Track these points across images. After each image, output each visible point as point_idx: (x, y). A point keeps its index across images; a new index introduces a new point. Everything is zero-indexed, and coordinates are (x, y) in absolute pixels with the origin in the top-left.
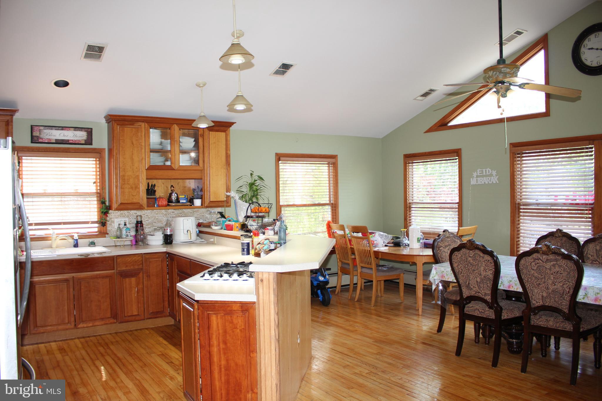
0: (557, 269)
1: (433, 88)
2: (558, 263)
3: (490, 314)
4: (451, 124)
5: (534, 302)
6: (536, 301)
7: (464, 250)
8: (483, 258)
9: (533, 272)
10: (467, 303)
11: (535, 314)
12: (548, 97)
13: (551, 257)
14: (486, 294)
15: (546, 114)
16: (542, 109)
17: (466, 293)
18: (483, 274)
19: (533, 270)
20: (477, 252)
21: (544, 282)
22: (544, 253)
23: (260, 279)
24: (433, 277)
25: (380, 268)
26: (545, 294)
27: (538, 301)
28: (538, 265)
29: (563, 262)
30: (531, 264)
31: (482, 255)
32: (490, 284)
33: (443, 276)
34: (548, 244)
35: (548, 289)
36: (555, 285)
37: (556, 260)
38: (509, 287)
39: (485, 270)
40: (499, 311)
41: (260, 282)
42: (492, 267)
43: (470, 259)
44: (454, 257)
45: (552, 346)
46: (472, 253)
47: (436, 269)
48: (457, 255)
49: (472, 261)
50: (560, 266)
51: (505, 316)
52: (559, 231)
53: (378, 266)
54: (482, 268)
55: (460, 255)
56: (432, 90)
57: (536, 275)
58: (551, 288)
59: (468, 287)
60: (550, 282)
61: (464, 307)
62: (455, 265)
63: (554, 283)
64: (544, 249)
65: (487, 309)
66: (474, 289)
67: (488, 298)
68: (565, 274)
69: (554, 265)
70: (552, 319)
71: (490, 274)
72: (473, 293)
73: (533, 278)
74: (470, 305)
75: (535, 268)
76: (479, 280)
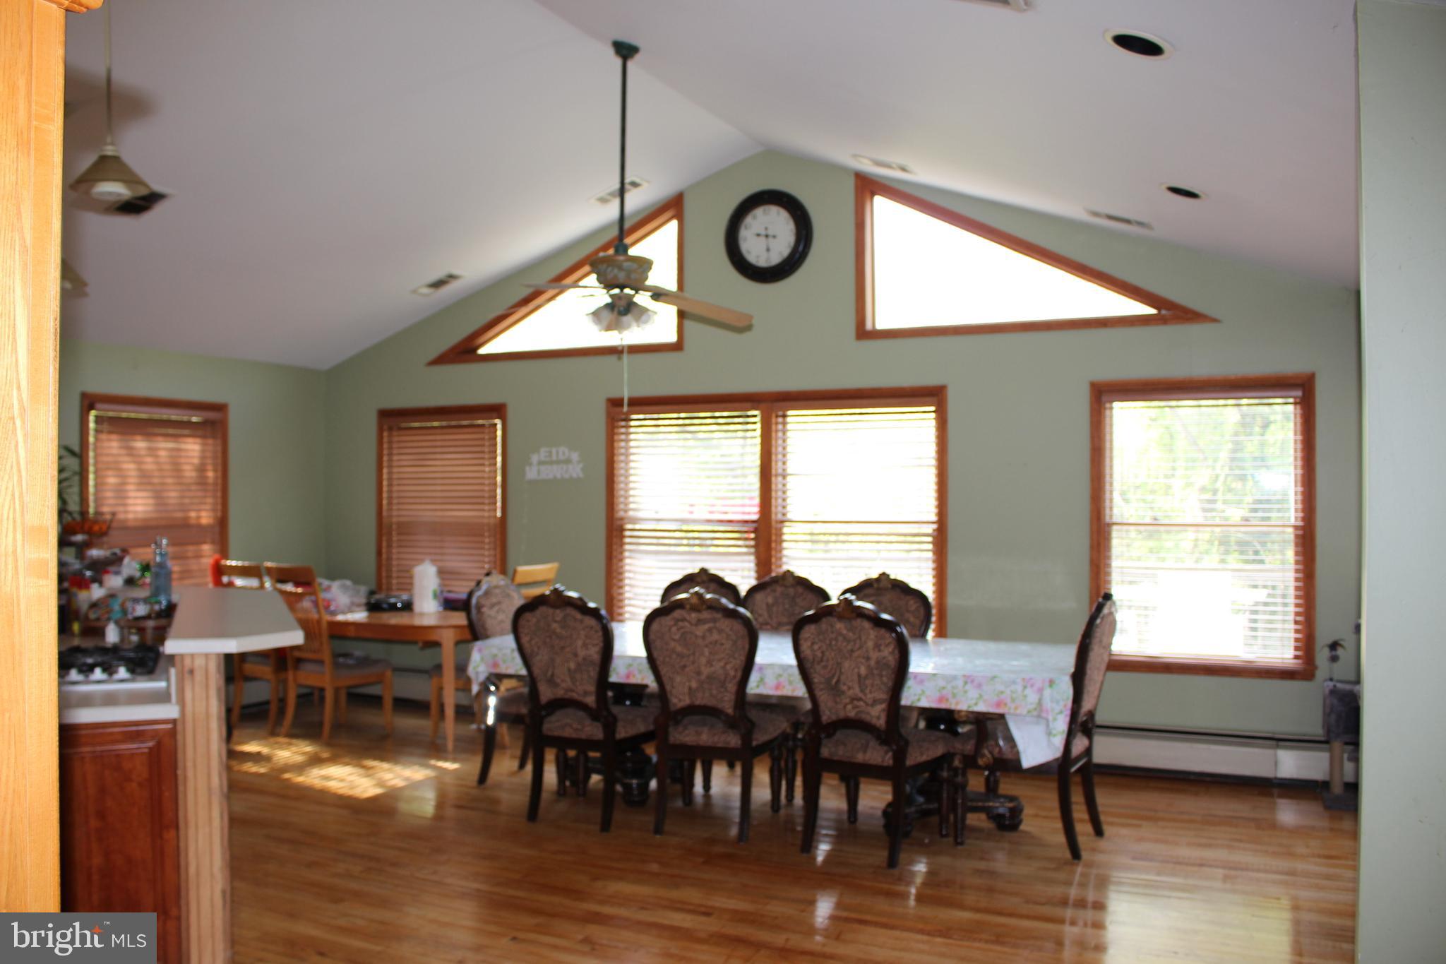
0: (715, 636)
1: (455, 272)
2: (718, 625)
3: (595, 731)
4: (482, 351)
5: (674, 700)
6: (679, 699)
7: (543, 610)
8: (581, 621)
9: (673, 644)
10: (549, 715)
11: (677, 723)
13: (706, 615)
14: (586, 693)
15: (677, 347)
16: (672, 337)
17: (546, 694)
18: (582, 653)
19: (674, 640)
20: (570, 611)
21: (693, 663)
22: (694, 609)
23: (186, 669)
24: (475, 668)
25: (341, 660)
26: (694, 685)
27: (681, 697)
28: (682, 630)
29: (725, 624)
30: (669, 630)
31: (579, 616)
32: (594, 673)
33: (495, 665)
34: (702, 591)
35: (699, 673)
36: (712, 665)
37: (714, 620)
38: (628, 676)
39: (585, 646)
40: (610, 725)
41: (187, 676)
42: (598, 638)
43: (555, 626)
44: (522, 622)
45: (698, 788)
46: (559, 614)
47: (480, 650)
48: (530, 619)
49: (558, 630)
50: (720, 631)
51: (622, 733)
52: (704, 571)
53: (336, 656)
54: (580, 643)
55: (534, 620)
56: (452, 277)
57: (679, 649)
58: (706, 671)
59: (551, 682)
60: (703, 660)
61: (541, 723)
62: (525, 640)
63: (709, 663)
64: (695, 600)
65: (588, 722)
66: (564, 685)
67: (591, 700)
68: (728, 645)
69: (710, 630)
70: (706, 730)
71: (594, 652)
72: (560, 693)
73: (674, 656)
74: (553, 718)
75: (677, 637)
76: (572, 665)
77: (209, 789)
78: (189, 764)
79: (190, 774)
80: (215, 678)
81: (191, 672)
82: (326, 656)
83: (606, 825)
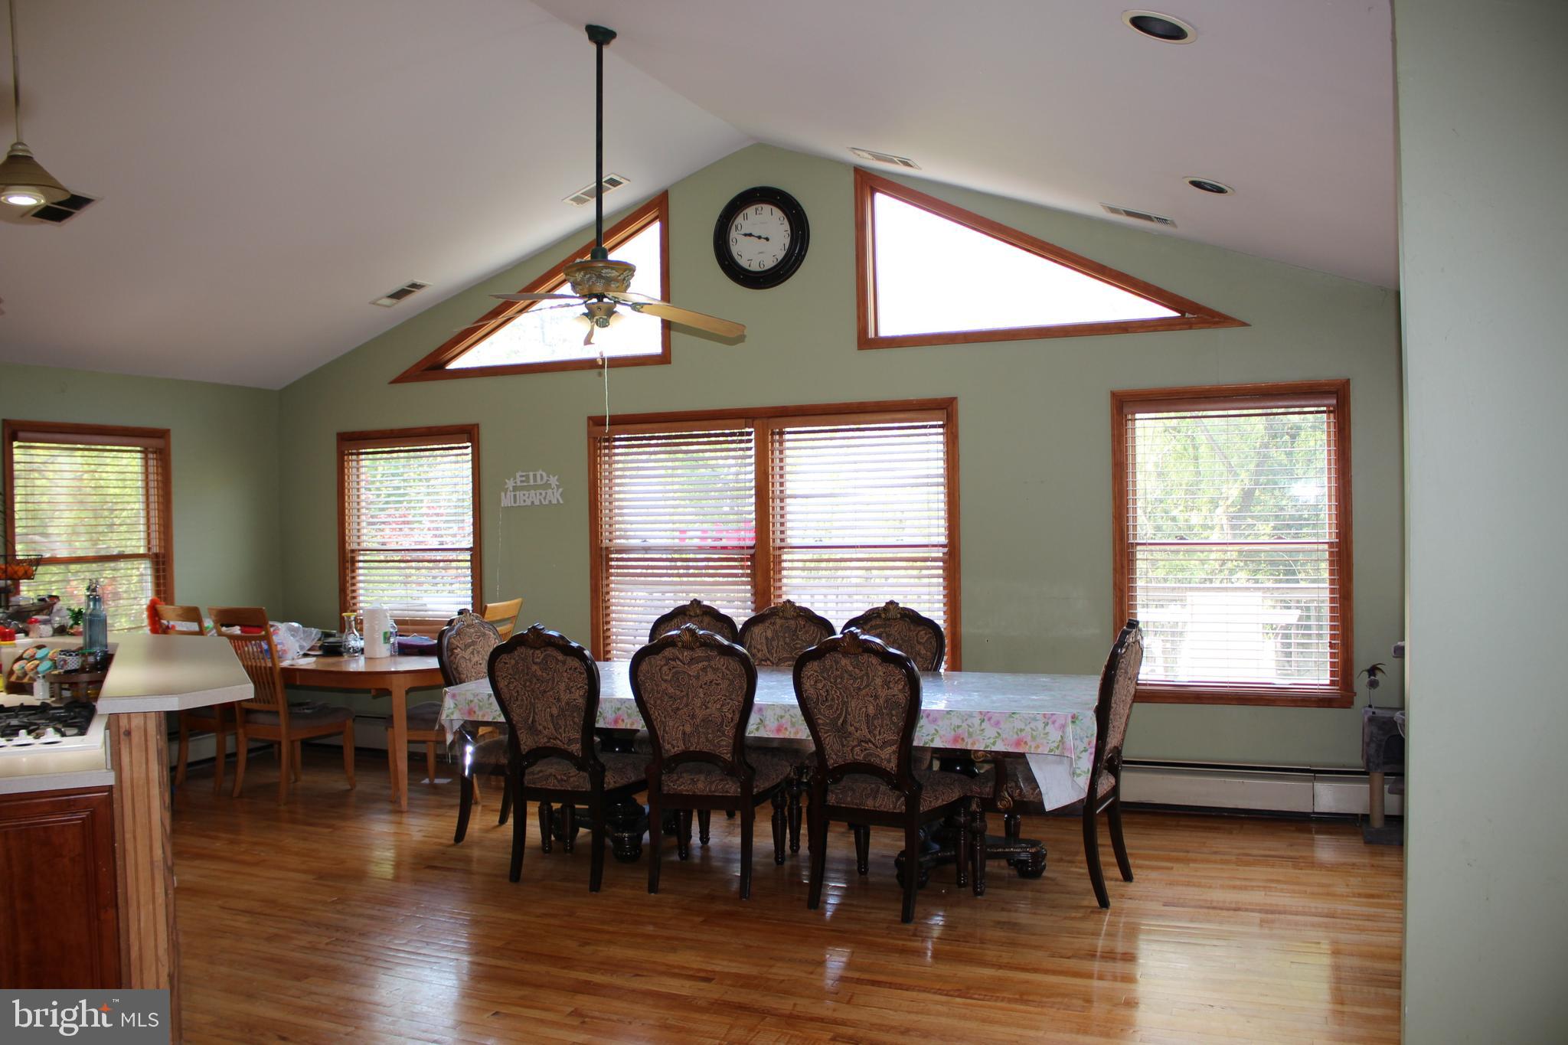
0: (710, 676)
1: (419, 281)
2: (712, 663)
3: (580, 781)
4: (452, 366)
5: (667, 747)
6: (673, 744)
7: (521, 650)
8: (564, 663)
9: (664, 685)
10: (531, 765)
11: (671, 771)
12: (667, 326)
13: (699, 653)
14: (570, 741)
15: (664, 359)
16: (655, 347)
17: (527, 742)
18: (565, 697)
19: (666, 681)
20: (551, 651)
21: (687, 705)
22: (686, 647)
23: (122, 730)
24: (447, 716)
25: (296, 710)
26: (688, 729)
27: (674, 742)
28: (674, 670)
29: (720, 662)
30: (660, 670)
31: (561, 657)
32: (579, 719)
33: (471, 712)
34: (693, 626)
35: (693, 717)
36: (707, 708)
37: (708, 659)
38: (616, 721)
39: (568, 689)
40: (597, 775)
41: (122, 737)
42: (582, 681)
43: (535, 667)
44: (499, 665)
45: (696, 839)
46: (539, 655)
47: (454, 696)
48: (507, 661)
49: (539, 673)
50: (715, 670)
51: (611, 781)
52: (696, 603)
53: (291, 705)
54: (562, 686)
55: (513, 662)
56: (416, 286)
57: (671, 690)
58: (700, 714)
59: (532, 729)
60: (698, 702)
61: (523, 775)
62: (502, 684)
63: (705, 705)
64: (687, 637)
65: (573, 771)
66: (546, 732)
67: (576, 748)
68: (724, 684)
69: (704, 669)
70: (702, 778)
71: (578, 696)
72: (543, 741)
73: (666, 698)
74: (536, 768)
75: (668, 678)
76: (555, 711)
77: (152, 863)
78: (128, 836)
79: (129, 846)
80: (155, 739)
81: (128, 733)
82: (282, 708)
83: (595, 886)
